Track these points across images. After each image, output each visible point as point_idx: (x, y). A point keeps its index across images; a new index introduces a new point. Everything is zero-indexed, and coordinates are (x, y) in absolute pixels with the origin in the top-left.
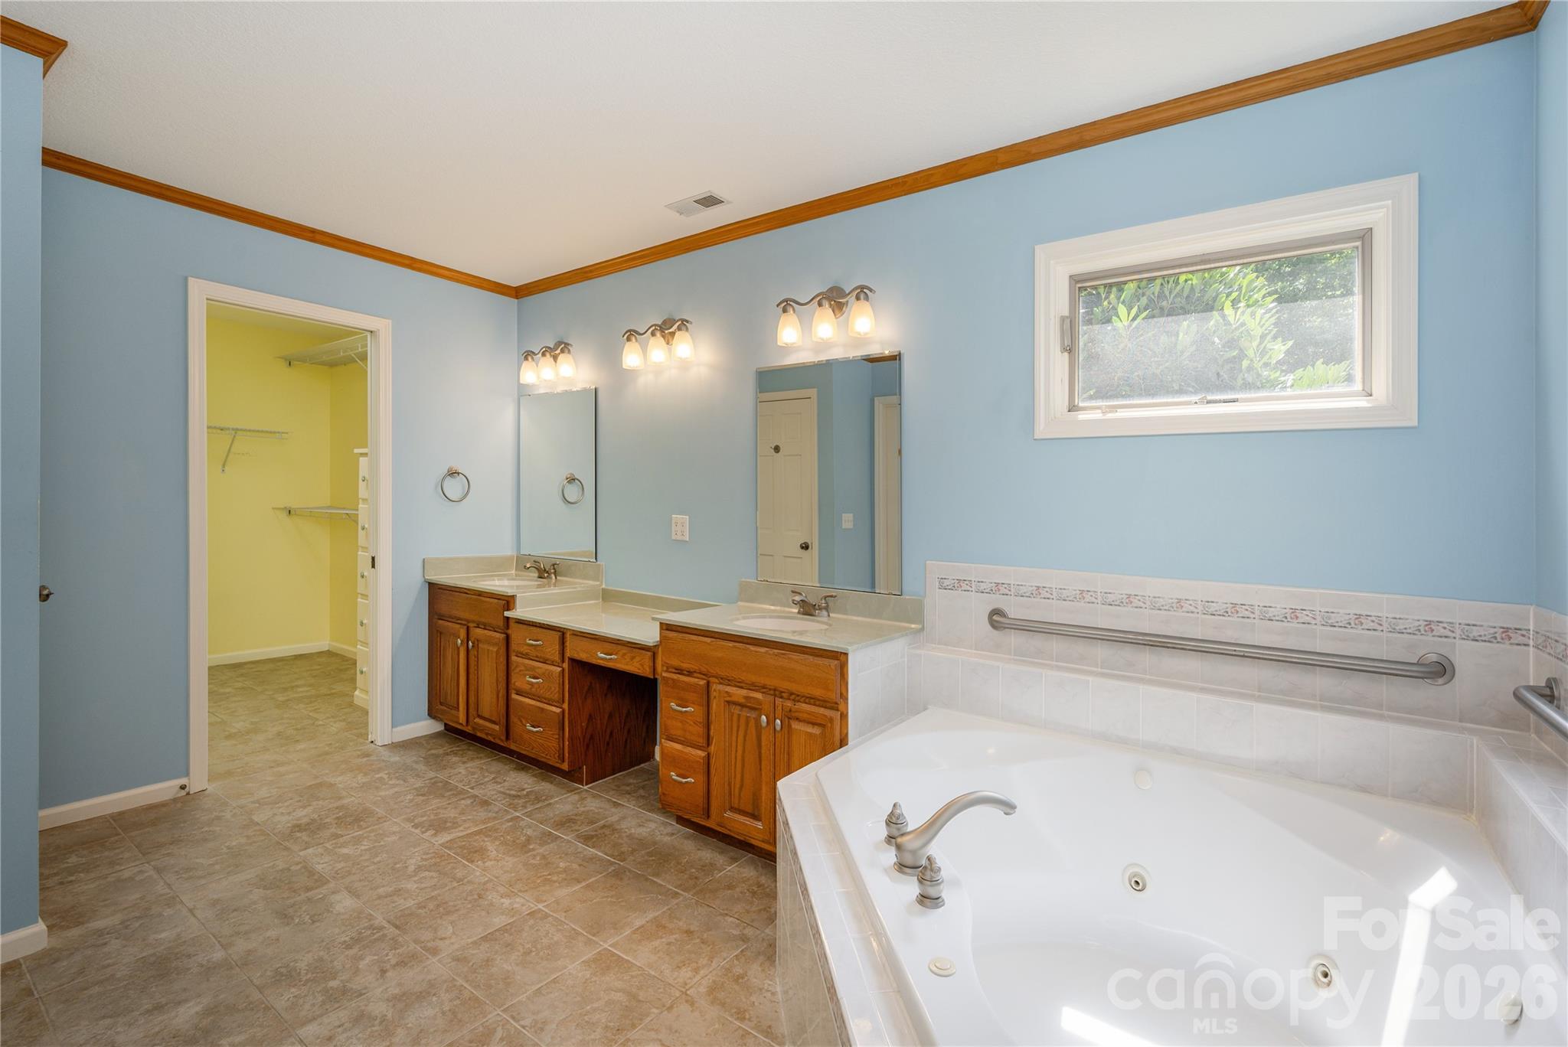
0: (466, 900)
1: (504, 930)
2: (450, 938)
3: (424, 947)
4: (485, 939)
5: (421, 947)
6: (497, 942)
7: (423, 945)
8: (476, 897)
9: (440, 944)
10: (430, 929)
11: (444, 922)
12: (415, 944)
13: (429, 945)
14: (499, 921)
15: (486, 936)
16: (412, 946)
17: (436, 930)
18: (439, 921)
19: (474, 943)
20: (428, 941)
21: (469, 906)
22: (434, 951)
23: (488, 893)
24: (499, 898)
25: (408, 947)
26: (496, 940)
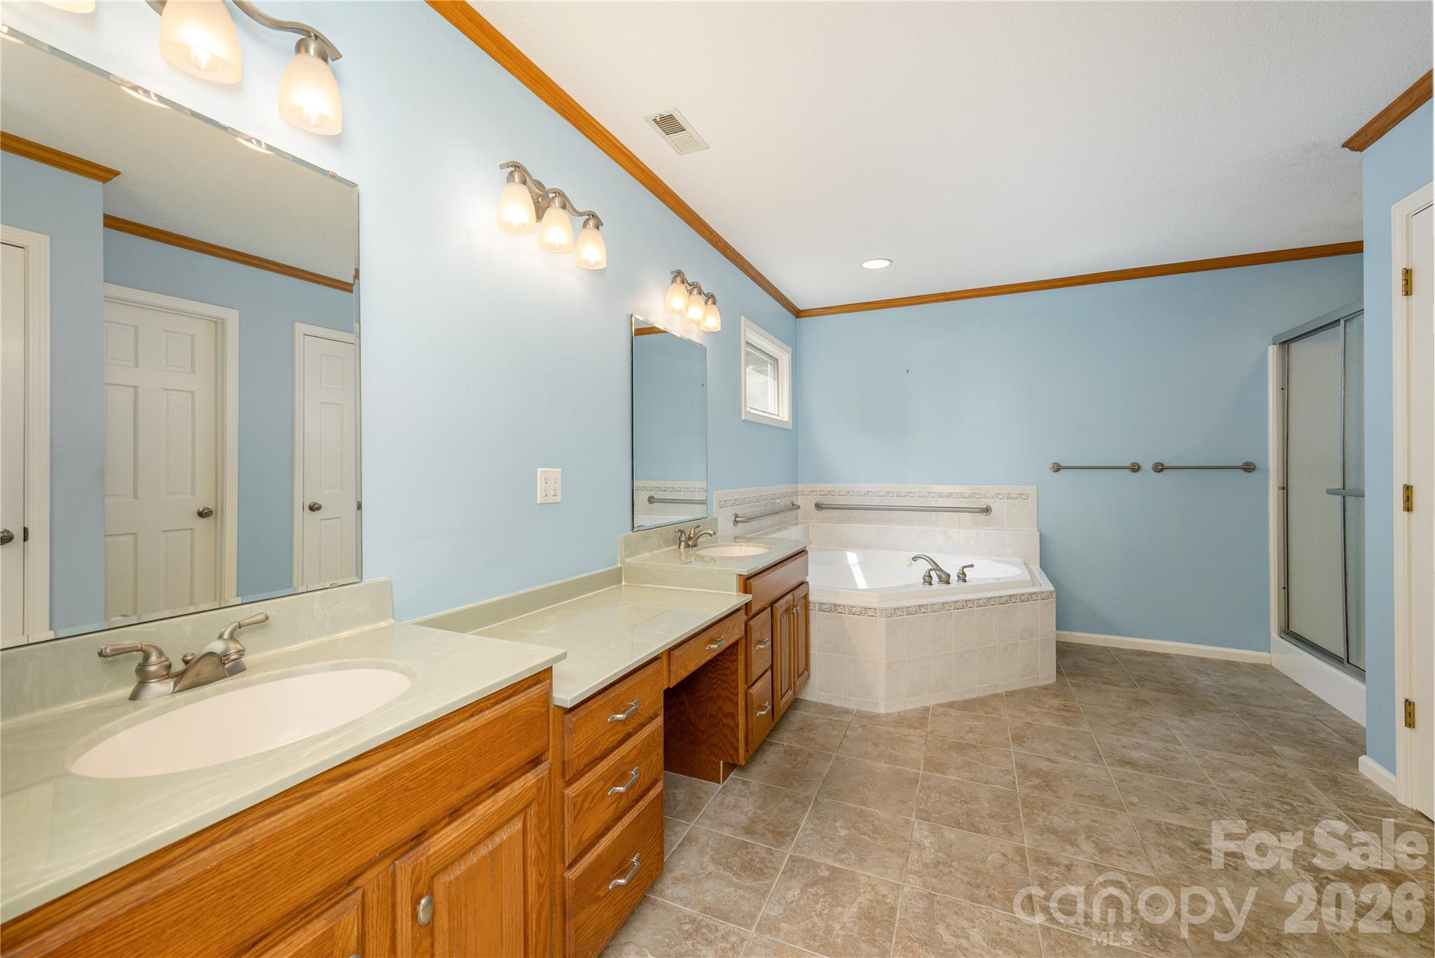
0: (951, 872)
1: (958, 824)
2: (999, 851)
3: (1023, 861)
4: (977, 830)
5: (1026, 862)
6: (972, 822)
7: (1023, 863)
8: (940, 867)
9: (1010, 853)
10: (1006, 871)
11: (990, 867)
12: (1027, 869)
13: (1018, 859)
14: (950, 834)
15: (975, 831)
16: (1031, 869)
17: (1002, 866)
18: (992, 871)
19: (987, 833)
20: (1016, 862)
21: (955, 864)
22: (1020, 851)
23: (929, 861)
24: (927, 849)
25: (1035, 871)
26: (971, 824)
